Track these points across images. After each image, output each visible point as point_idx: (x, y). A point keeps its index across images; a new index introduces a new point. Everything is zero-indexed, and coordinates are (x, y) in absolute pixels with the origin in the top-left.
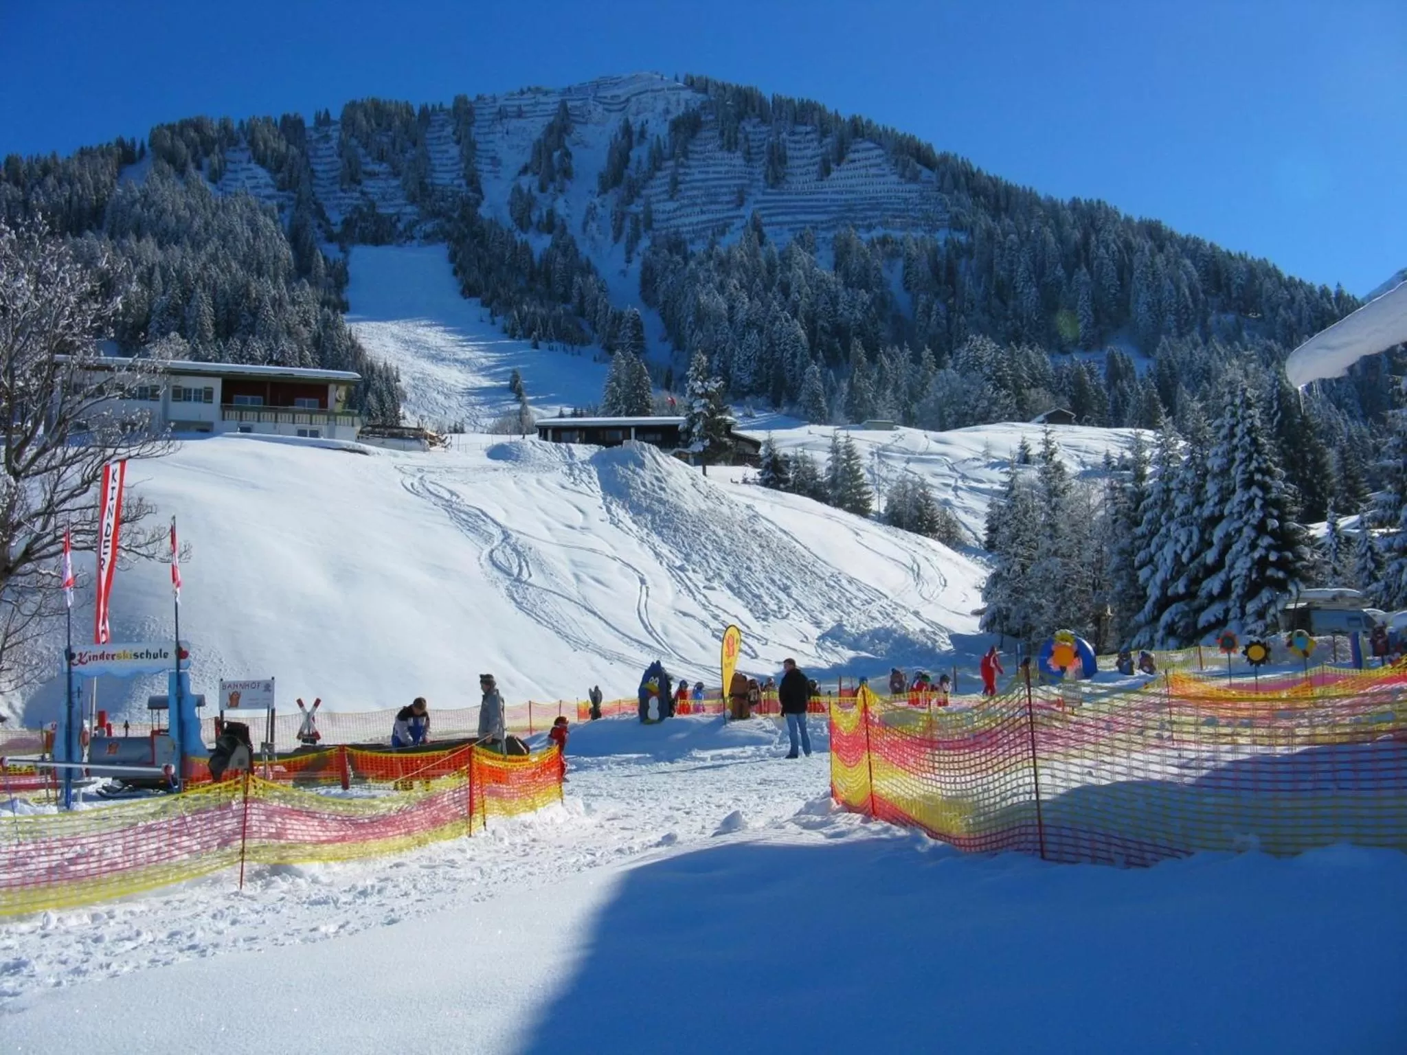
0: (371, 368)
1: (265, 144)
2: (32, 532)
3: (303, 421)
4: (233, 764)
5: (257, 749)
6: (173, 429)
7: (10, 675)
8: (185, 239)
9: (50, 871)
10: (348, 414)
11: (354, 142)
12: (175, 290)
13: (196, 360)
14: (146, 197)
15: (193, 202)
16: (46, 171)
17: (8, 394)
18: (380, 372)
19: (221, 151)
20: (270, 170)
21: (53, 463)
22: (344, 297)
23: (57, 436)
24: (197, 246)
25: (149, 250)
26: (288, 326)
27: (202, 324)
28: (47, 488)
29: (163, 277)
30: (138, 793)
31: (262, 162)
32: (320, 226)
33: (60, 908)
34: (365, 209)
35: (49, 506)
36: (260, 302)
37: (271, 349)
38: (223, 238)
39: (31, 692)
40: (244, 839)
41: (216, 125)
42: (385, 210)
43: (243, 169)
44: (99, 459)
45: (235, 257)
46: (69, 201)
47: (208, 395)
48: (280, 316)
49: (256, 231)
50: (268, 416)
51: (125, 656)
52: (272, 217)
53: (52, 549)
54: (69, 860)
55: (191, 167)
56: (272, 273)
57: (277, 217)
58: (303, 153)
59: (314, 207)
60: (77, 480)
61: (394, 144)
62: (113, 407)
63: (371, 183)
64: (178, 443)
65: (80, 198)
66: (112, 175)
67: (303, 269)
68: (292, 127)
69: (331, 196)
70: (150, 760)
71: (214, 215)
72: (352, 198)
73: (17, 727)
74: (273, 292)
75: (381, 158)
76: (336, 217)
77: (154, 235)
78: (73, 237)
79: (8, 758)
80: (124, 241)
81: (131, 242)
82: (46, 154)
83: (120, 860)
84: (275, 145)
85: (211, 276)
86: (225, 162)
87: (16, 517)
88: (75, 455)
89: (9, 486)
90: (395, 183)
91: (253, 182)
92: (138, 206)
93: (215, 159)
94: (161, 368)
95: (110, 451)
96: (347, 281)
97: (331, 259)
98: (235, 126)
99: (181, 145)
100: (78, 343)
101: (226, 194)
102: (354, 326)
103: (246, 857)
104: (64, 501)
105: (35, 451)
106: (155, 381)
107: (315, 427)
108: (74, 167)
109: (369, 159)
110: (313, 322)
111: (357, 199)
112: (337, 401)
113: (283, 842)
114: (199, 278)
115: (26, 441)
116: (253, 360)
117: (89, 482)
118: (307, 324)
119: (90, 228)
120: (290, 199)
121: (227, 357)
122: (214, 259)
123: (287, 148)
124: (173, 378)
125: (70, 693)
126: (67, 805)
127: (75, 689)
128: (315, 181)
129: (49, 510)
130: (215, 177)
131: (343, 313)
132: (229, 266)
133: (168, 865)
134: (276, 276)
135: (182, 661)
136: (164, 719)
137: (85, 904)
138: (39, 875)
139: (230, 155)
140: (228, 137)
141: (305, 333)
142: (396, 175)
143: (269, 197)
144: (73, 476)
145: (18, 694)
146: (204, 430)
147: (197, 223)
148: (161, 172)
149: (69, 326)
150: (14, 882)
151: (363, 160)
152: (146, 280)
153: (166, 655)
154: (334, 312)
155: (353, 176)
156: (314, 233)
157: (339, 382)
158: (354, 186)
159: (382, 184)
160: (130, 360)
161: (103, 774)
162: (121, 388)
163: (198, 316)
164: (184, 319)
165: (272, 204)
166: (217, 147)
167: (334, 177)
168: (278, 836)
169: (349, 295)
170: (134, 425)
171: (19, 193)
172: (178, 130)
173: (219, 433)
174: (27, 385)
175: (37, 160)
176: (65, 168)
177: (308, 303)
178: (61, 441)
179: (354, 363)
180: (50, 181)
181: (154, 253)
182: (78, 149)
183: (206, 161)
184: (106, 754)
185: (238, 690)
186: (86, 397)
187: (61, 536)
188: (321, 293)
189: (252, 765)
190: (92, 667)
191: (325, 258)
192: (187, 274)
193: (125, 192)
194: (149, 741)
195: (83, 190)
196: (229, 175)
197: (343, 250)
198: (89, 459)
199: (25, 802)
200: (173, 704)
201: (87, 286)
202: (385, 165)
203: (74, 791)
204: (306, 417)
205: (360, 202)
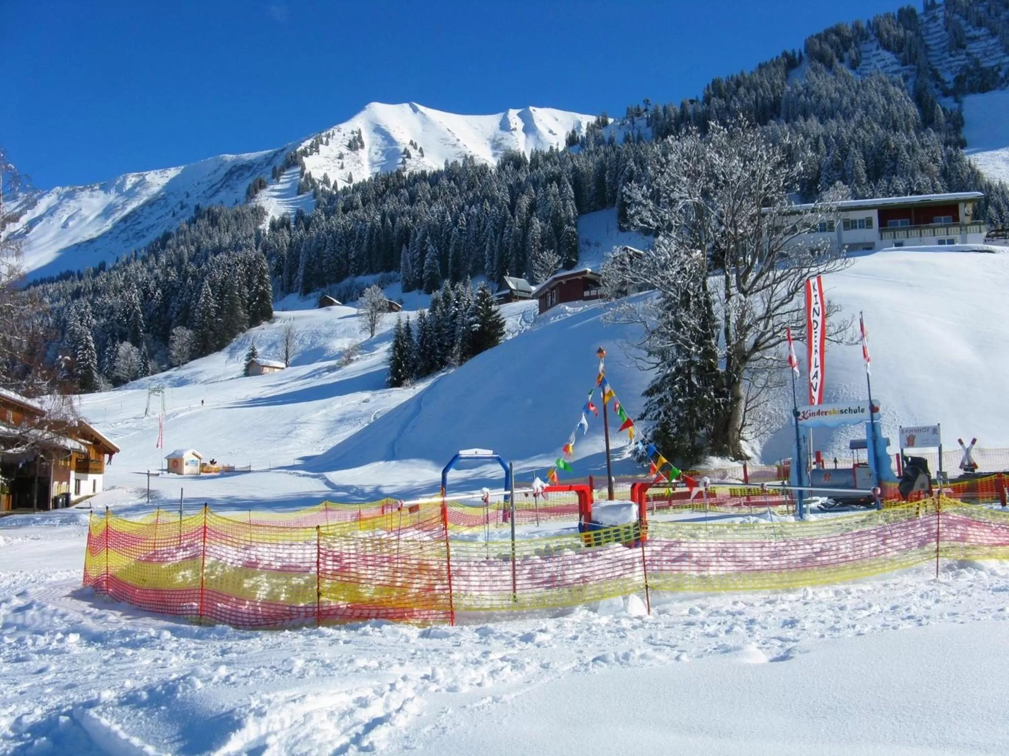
0: (989, 187)
1: (888, 33)
2: (758, 330)
3: (941, 234)
4: (917, 487)
5: (934, 476)
6: (848, 250)
7: (752, 429)
8: (838, 113)
9: (804, 560)
10: (975, 224)
11: (957, 17)
12: (835, 151)
13: (855, 199)
14: (807, 89)
15: (840, 85)
16: (738, 84)
17: (734, 239)
18: (997, 189)
19: (857, 45)
20: (894, 52)
21: (768, 283)
22: (962, 136)
23: (768, 263)
24: (847, 117)
25: (814, 125)
26: (921, 165)
27: (857, 173)
28: (765, 300)
29: (826, 144)
30: (845, 508)
31: (887, 47)
32: (937, 86)
33: (812, 585)
34: (971, 67)
35: (768, 312)
36: (898, 150)
37: (910, 183)
38: (866, 109)
39: (765, 439)
40: (938, 541)
41: (850, 27)
42: (987, 64)
43: (874, 55)
44: (798, 276)
45: (876, 121)
46: (756, 102)
47: (868, 223)
48: (914, 158)
49: (889, 99)
50: (914, 233)
51: (835, 413)
52: (900, 86)
53: (772, 341)
54: (816, 553)
55: (836, 61)
56: (904, 128)
57: (903, 85)
58: (917, 34)
59: (930, 73)
60: (784, 293)
61: (989, 10)
62: (804, 239)
63: (973, 45)
64: (852, 259)
65: (763, 98)
66: (782, 78)
67: (928, 120)
68: (907, 16)
69: (943, 62)
70: (853, 485)
71: (857, 93)
72: (960, 60)
73: (758, 464)
74: (907, 141)
75: (980, 24)
76: (948, 77)
77: (816, 115)
78: (761, 125)
79: (766, 484)
80: (797, 123)
81: (800, 122)
82: (736, 73)
83: (850, 554)
84: (895, 33)
85: (859, 137)
86: (859, 53)
87: (746, 322)
88: (782, 276)
89: (741, 301)
90: (992, 41)
91: (882, 63)
92: (803, 96)
93: (852, 52)
94: (834, 208)
95: (805, 271)
96: (963, 124)
97: (948, 109)
98: (864, 25)
99: (826, 47)
100: (776, 198)
101: (863, 76)
102: (972, 157)
103: (941, 554)
104: (777, 308)
105: (755, 275)
106: (832, 217)
107: (951, 237)
108: (756, 78)
109: (970, 27)
110: (940, 159)
111: (964, 60)
112: (966, 215)
113: (966, 544)
114: (851, 140)
115: (749, 269)
116: (897, 193)
117: (793, 293)
118: (935, 161)
119: (772, 118)
120: (911, 70)
121: (878, 194)
122: (860, 124)
123: (905, 32)
124: (844, 213)
125: (798, 440)
126: (801, 515)
127: (801, 436)
128: (930, 53)
129: (768, 315)
130: (854, 65)
131: (962, 148)
132: (872, 128)
133: (884, 558)
134: (908, 129)
135: (875, 414)
136: (863, 456)
137: (829, 583)
138: (797, 563)
139: (863, 47)
140: (860, 35)
141: (935, 168)
142: (993, 34)
143: (895, 72)
144: (782, 290)
145: (757, 441)
146: (868, 248)
147: (846, 101)
148: (815, 69)
149: (769, 187)
150: (782, 567)
151: (966, 29)
152: (816, 148)
153: (863, 411)
154: (955, 148)
155: (958, 43)
156: (933, 92)
157: (966, 201)
158: (960, 51)
159: (984, 44)
160: (813, 205)
161: (821, 494)
162: (806, 225)
163: (854, 167)
164: (844, 171)
165: (898, 77)
166: (853, 44)
167: (944, 47)
168: (963, 539)
169: (965, 134)
170: (819, 250)
171: (722, 102)
172: (823, 37)
173: (879, 250)
174: (745, 231)
175: (732, 79)
176: (751, 80)
177: (934, 145)
178: (771, 267)
179: (975, 184)
180: (742, 90)
181: (817, 128)
182: (757, 65)
183: (846, 55)
184: (823, 481)
185: (914, 433)
186: (785, 234)
187: (778, 332)
188: (944, 136)
189: (931, 488)
190: (811, 421)
191: (944, 110)
192: (843, 139)
193: (792, 89)
194: (852, 472)
195: (764, 92)
196: (864, 62)
197: (956, 101)
198: (791, 277)
199: (774, 513)
200: (870, 444)
201: (778, 158)
202: (983, 29)
203: (804, 506)
204: (943, 230)
205: (967, 61)
